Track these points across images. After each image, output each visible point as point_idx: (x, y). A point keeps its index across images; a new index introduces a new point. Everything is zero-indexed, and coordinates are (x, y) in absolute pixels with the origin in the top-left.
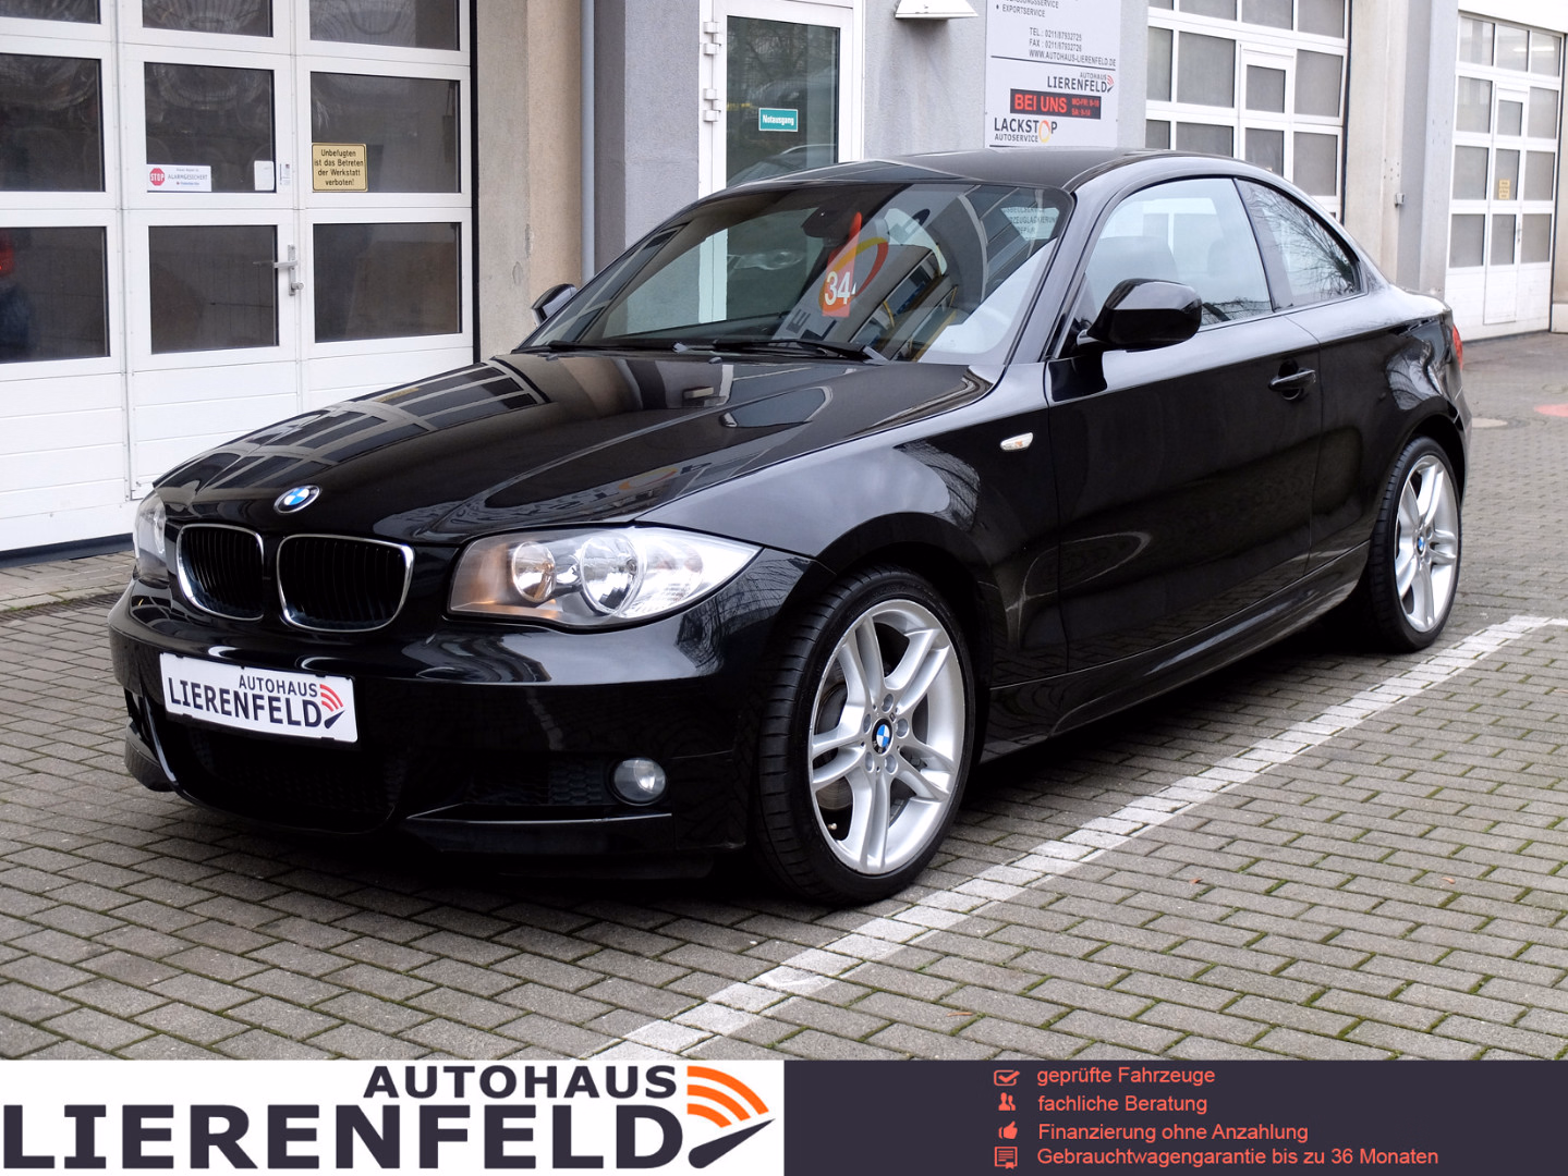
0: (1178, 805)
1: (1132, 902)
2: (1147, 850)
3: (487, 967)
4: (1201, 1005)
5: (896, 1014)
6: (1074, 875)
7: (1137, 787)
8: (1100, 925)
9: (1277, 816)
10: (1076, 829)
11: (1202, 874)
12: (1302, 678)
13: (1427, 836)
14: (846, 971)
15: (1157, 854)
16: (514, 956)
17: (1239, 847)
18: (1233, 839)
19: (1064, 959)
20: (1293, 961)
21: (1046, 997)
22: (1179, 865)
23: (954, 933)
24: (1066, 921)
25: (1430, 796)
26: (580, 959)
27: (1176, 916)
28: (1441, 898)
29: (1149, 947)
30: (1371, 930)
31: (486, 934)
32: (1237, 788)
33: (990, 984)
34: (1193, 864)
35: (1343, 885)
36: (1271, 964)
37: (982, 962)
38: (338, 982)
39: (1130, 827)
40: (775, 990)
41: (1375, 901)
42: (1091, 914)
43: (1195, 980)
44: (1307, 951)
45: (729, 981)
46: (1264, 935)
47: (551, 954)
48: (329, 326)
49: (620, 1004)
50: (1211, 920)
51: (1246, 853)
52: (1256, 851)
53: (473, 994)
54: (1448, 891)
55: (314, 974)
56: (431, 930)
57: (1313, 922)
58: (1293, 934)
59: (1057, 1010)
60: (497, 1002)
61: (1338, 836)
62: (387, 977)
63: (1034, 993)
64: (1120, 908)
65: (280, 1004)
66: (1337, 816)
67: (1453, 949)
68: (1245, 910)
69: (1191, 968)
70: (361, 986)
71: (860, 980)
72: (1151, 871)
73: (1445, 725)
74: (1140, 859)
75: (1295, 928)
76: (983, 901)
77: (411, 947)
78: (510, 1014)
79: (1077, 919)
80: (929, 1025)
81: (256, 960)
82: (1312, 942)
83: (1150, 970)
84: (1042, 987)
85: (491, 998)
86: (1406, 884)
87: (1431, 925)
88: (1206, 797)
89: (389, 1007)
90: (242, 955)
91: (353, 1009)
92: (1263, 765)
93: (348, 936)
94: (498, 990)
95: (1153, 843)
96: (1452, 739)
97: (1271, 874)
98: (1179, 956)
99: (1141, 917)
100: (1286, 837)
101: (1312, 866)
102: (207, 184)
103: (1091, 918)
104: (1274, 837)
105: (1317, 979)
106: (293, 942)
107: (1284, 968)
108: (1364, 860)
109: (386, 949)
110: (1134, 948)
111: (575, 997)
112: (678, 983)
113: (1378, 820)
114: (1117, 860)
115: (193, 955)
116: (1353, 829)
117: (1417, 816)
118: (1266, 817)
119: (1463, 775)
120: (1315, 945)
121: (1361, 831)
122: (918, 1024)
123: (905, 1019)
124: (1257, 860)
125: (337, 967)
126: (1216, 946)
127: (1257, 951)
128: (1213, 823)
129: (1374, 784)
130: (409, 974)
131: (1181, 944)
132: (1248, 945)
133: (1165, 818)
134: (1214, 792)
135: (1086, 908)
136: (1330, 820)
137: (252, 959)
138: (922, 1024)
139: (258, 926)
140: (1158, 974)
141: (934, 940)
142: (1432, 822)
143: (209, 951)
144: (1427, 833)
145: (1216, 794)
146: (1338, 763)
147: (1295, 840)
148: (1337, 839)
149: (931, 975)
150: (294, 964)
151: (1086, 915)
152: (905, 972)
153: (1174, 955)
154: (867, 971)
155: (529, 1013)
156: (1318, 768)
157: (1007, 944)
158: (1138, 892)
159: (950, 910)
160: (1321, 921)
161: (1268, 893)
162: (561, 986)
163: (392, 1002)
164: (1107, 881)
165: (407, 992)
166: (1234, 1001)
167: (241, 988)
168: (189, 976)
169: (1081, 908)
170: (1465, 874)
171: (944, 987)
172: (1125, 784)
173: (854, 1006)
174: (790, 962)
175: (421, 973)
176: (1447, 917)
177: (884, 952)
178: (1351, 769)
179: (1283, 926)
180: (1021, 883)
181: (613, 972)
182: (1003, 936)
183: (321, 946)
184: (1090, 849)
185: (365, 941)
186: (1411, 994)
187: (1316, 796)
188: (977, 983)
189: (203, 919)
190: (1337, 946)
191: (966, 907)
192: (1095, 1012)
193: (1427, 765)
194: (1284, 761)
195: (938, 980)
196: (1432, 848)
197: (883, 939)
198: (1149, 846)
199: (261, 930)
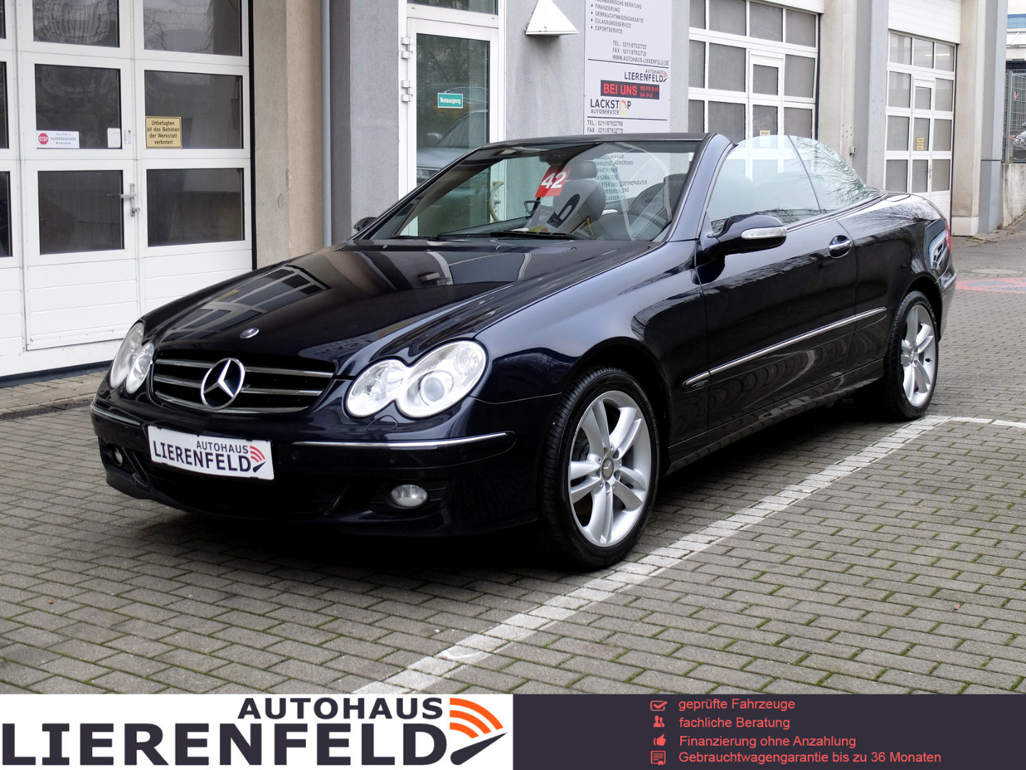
0: (713, 538)
1: (683, 600)
2: (692, 568)
3: (263, 650)
4: (729, 666)
5: (530, 675)
6: (645, 584)
7: (686, 528)
8: (663, 615)
9: (777, 545)
10: (647, 555)
11: (729, 583)
12: (793, 457)
13: (873, 556)
14: (498, 648)
15: (699, 570)
16: (281, 642)
17: (752, 565)
18: (748, 560)
19: (639, 638)
20: (787, 637)
21: (628, 663)
22: (713, 577)
23: (568, 622)
24: (641, 613)
25: (875, 531)
26: (324, 643)
27: (712, 609)
28: (882, 595)
29: (695, 629)
30: (838, 616)
31: (261, 628)
32: (751, 527)
33: (591, 654)
34: (723, 576)
35: (819, 588)
36: (774, 638)
37: (586, 641)
38: (165, 661)
39: (682, 553)
40: (451, 661)
41: (840, 597)
42: (657, 609)
43: (724, 650)
44: (797, 631)
45: (422, 656)
46: (769, 620)
47: (305, 640)
48: (158, 236)
49: (350, 672)
50: (735, 611)
51: (757, 568)
52: (763, 567)
53: (253, 667)
54: (886, 590)
55: (148, 656)
56: (227, 626)
57: (800, 612)
58: (787, 619)
59: (635, 670)
60: (269, 672)
61: (816, 557)
62: (197, 657)
63: (621, 660)
64: (675, 605)
65: (126, 675)
66: (815, 544)
67: (890, 627)
68: (757, 605)
69: (722, 642)
70: (180, 663)
71: (507, 654)
72: (696, 581)
73: (885, 485)
74: (688, 574)
75: (788, 616)
76: (587, 602)
77: (213, 637)
78: (279, 679)
79: (648, 612)
80: (552, 681)
81: (111, 648)
82: (800, 624)
83: (695, 644)
84: (625, 656)
85: (265, 670)
86: (859, 586)
87: (876, 612)
88: (731, 533)
89: (199, 676)
90: (101, 645)
91: (175, 678)
92: (769, 512)
93: (171, 631)
94: (270, 664)
95: (697, 563)
96: (890, 493)
97: (773, 581)
98: (714, 635)
99: (690, 610)
100: (783, 558)
101: (800, 576)
102: (76, 143)
103: (656, 612)
104: (775, 558)
105: (804, 648)
106: (136, 636)
107: (782, 641)
108: (833, 572)
109: (196, 638)
110: (685, 630)
111: (320, 668)
112: (388, 657)
113: (842, 546)
114: (674, 575)
115: (69, 645)
116: (826, 552)
117: (867, 543)
118: (770, 546)
119: (896, 517)
120: (801, 626)
121: (831, 553)
122: (545, 681)
123: (536, 678)
124: (763, 573)
125: (164, 651)
126: (737, 628)
127: (764, 631)
128: (735, 549)
129: (839, 524)
130: (212, 654)
131: (715, 627)
132: (758, 627)
133: (704, 547)
134: (736, 530)
135: (653, 605)
136: (811, 547)
137: (108, 647)
138: (547, 681)
139: (112, 626)
140: (700, 647)
141: (555, 627)
142: (876, 547)
143: (78, 642)
144: (873, 554)
145: (737, 531)
146: (815, 511)
147: (788, 559)
148: (815, 559)
149: (553, 650)
150: (136, 649)
151: (654, 609)
152: (536, 648)
153: (711, 634)
154: (511, 648)
155: (290, 678)
156: (803, 514)
157: (602, 629)
158: (687, 594)
159: (566, 608)
160: (805, 611)
161: (771, 594)
162: (311, 660)
163: (201, 673)
164: (667, 588)
165: (210, 666)
166: (749, 663)
167: (101, 666)
168: (66, 659)
169: (650, 605)
170: (898, 579)
171: (560, 657)
172: (678, 526)
173: (503, 671)
174: (461, 643)
175: (220, 654)
176: (886, 607)
177: (523, 635)
178: (824, 514)
179: (781, 615)
180: (611, 590)
181: (346, 652)
182: (601, 623)
183: (153, 638)
184: (656, 568)
185: (183, 634)
186: (863, 656)
187: (802, 532)
188: (583, 654)
189: (75, 622)
190: (815, 627)
191: (576, 606)
192: (660, 671)
193: (873, 511)
194: (780, 510)
195: (558, 653)
196: (876, 563)
197: (522, 627)
198: (692, 566)
199: (114, 627)
